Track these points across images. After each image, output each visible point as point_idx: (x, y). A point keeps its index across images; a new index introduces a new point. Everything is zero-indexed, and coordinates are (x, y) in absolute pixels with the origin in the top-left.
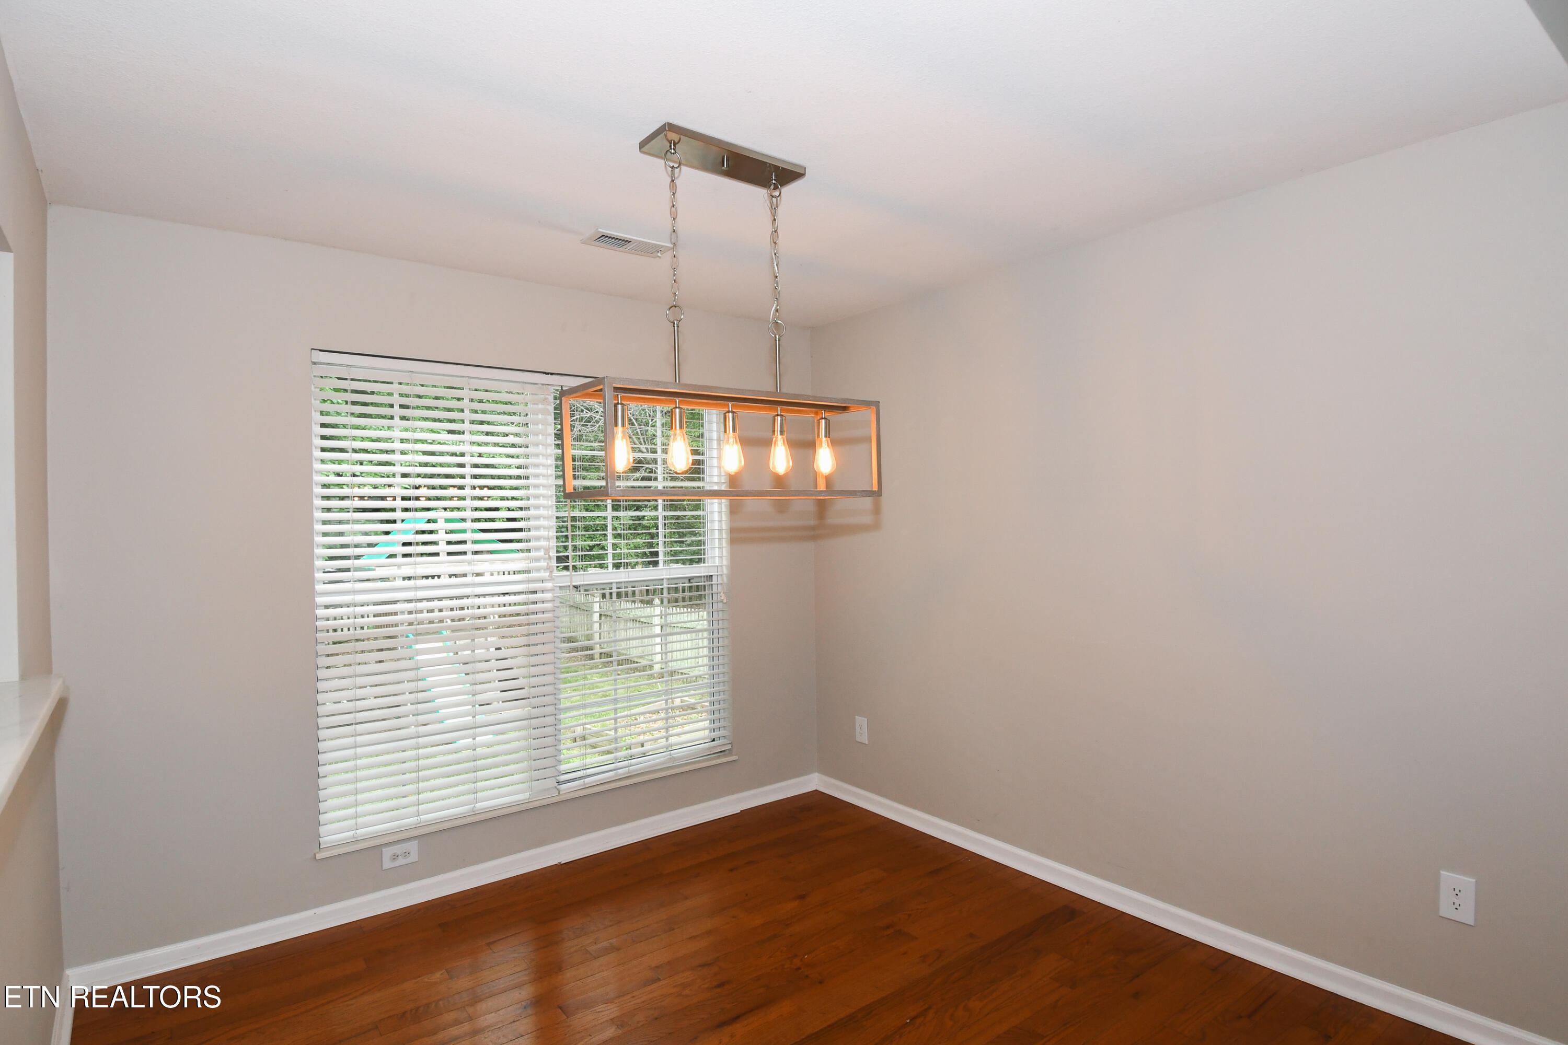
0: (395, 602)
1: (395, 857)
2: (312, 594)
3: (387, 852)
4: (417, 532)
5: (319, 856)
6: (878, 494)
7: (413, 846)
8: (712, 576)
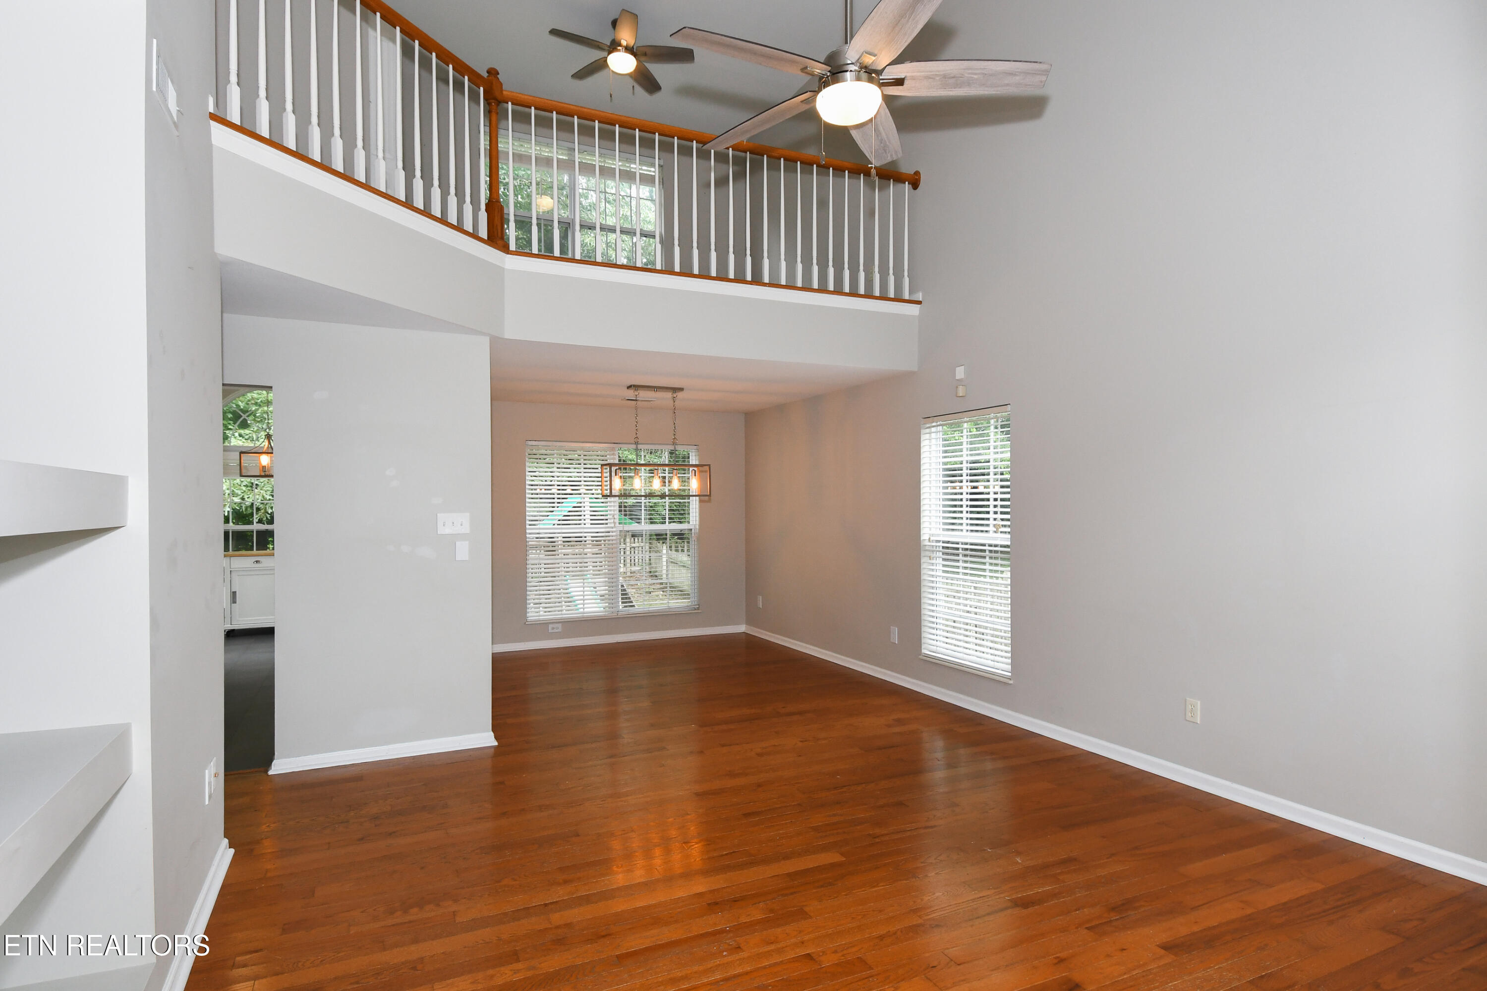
0: (555, 533)
1: (553, 628)
2: (525, 529)
3: (551, 626)
4: (564, 516)
5: (527, 623)
6: (710, 495)
7: (560, 625)
8: (691, 529)
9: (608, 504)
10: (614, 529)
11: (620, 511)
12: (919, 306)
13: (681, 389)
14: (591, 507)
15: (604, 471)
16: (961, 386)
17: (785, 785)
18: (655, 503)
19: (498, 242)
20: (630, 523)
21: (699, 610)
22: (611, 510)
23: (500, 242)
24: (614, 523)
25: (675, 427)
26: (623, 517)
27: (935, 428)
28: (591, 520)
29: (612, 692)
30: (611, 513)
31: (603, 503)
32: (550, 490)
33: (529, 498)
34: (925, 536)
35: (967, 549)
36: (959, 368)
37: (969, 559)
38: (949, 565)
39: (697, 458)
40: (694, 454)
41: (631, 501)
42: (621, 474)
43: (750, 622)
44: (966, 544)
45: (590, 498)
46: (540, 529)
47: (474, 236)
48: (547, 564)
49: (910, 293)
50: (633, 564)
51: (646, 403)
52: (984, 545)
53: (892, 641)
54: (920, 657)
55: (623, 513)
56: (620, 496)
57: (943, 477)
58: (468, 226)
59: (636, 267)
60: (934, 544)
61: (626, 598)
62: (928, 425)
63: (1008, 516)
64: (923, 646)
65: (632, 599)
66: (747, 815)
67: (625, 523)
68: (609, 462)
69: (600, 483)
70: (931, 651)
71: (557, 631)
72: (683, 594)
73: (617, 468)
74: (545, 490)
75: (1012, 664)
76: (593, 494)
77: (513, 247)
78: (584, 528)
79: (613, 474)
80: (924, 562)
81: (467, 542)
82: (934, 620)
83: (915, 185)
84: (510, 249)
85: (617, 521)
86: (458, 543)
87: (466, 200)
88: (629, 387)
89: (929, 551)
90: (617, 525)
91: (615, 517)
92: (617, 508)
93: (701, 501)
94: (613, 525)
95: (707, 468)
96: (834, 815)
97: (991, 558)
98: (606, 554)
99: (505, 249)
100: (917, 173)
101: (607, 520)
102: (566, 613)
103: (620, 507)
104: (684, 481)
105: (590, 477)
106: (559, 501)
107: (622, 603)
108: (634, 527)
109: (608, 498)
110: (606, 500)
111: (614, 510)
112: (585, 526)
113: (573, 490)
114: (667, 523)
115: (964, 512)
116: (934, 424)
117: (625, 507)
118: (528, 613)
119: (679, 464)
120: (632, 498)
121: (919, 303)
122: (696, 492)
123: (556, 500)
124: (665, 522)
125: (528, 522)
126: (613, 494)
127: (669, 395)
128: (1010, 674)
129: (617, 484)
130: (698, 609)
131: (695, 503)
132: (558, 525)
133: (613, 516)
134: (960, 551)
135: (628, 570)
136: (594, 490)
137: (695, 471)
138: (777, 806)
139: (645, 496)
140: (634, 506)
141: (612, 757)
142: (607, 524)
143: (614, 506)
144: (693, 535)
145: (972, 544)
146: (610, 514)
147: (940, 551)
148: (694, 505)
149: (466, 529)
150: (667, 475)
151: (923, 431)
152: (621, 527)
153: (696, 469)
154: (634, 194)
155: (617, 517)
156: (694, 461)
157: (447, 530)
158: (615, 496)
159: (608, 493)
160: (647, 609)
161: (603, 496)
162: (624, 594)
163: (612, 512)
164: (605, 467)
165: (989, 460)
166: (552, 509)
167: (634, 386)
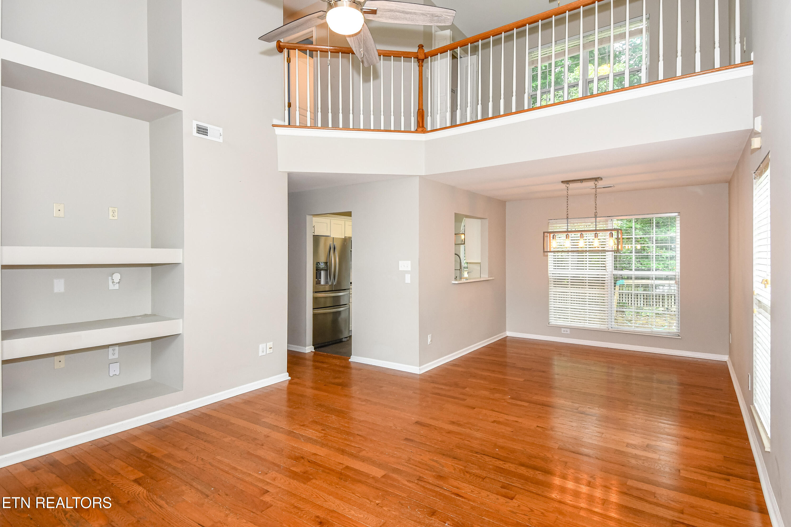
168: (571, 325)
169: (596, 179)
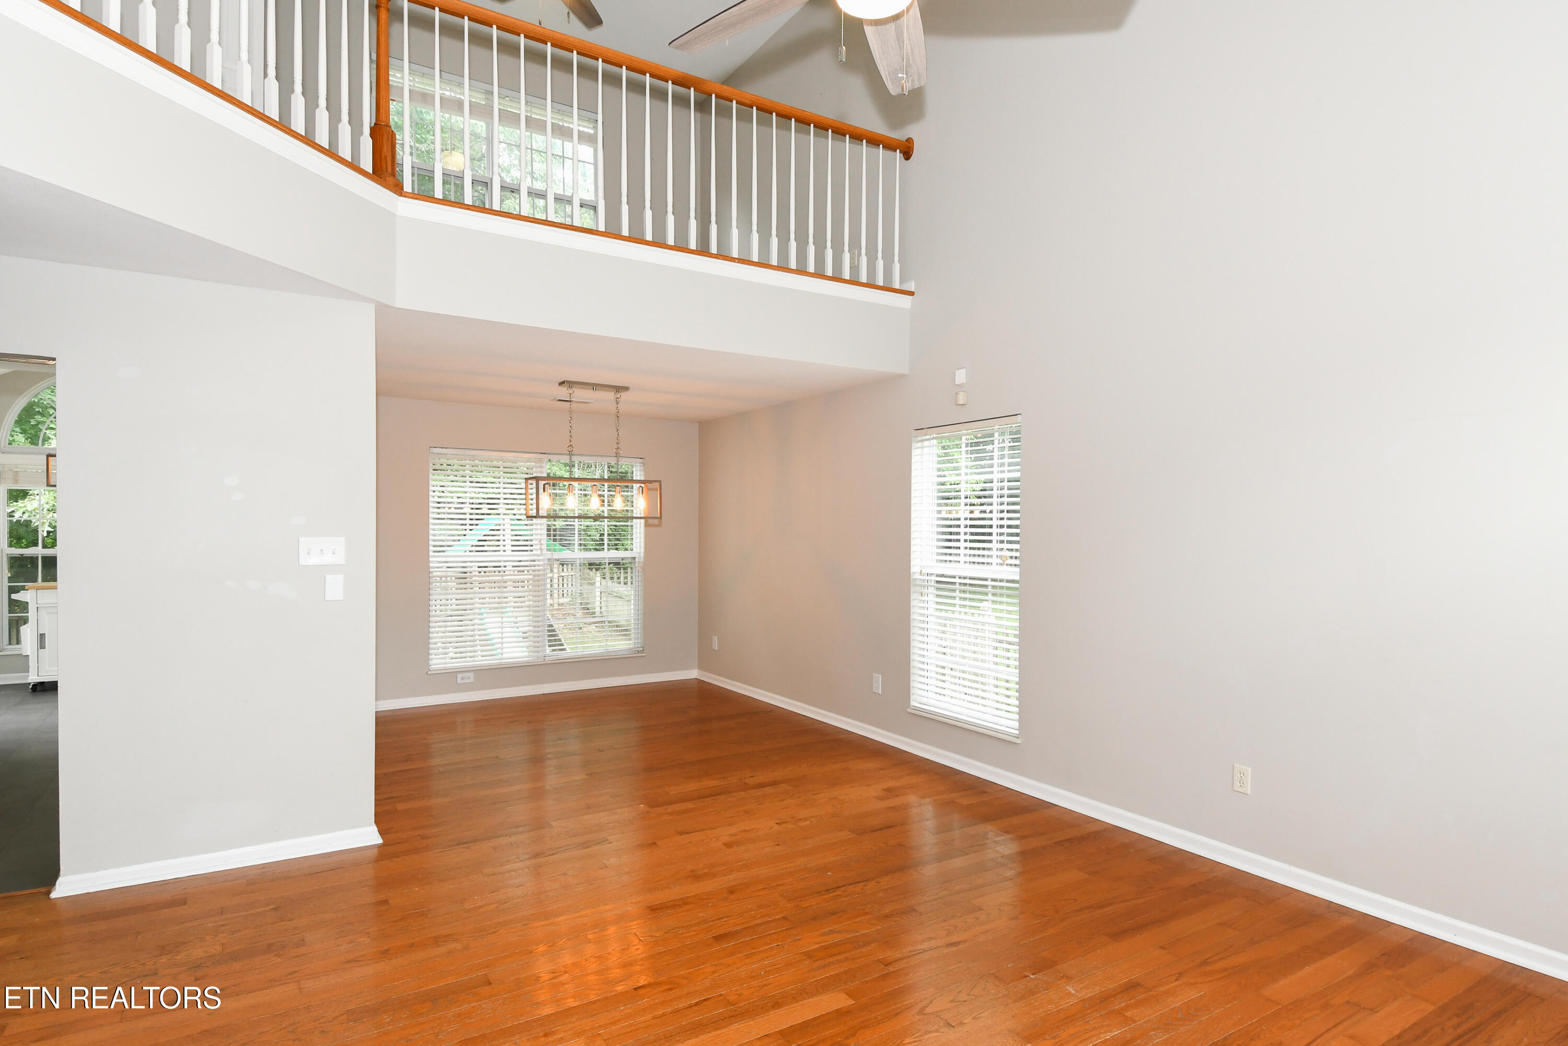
0: (467, 562)
1: (463, 678)
2: (428, 556)
3: (459, 676)
4: (479, 541)
5: (429, 673)
6: (660, 518)
7: (471, 675)
8: (635, 558)
9: (534, 527)
10: (541, 558)
11: (549, 535)
12: (911, 297)
13: (626, 389)
14: (512, 530)
15: (530, 486)
16: (962, 393)
17: (765, 888)
18: (587, 526)
19: (387, 178)
20: (560, 550)
21: (643, 653)
22: (536, 534)
23: (390, 179)
24: (541, 549)
25: (618, 435)
26: (552, 542)
27: (928, 441)
28: (512, 546)
29: (537, 760)
30: (536, 537)
31: (526, 525)
32: (462, 508)
33: (434, 519)
34: (915, 568)
35: (965, 584)
36: (958, 370)
37: (968, 595)
38: (942, 603)
39: (642, 473)
40: (638, 468)
41: (559, 523)
42: (550, 491)
43: (703, 665)
44: (965, 578)
45: (511, 520)
46: (447, 556)
47: (353, 166)
48: (459, 600)
49: (901, 283)
50: (561, 595)
51: (583, 405)
52: (986, 580)
53: (874, 691)
54: (909, 710)
55: (552, 538)
56: (548, 517)
57: (937, 500)
58: (345, 152)
59: (573, 226)
60: (926, 578)
61: (554, 639)
62: (920, 439)
63: (1017, 546)
64: (912, 698)
65: (563, 641)
66: (719, 938)
67: (555, 550)
68: (534, 475)
69: (524, 502)
70: (921, 703)
71: (467, 681)
72: (624, 631)
73: (546, 482)
74: (455, 508)
75: (1020, 721)
76: (515, 515)
77: (407, 187)
78: (503, 556)
79: (541, 490)
80: (914, 599)
81: (342, 576)
82: (925, 667)
83: (907, 155)
84: (404, 190)
85: (544, 547)
86: (329, 578)
87: (342, 118)
88: (562, 383)
89: (921, 586)
90: (545, 552)
91: (542, 542)
92: (545, 532)
93: (647, 525)
94: (539, 552)
95: (656, 485)
96: (832, 932)
97: (994, 595)
98: (530, 587)
99: (397, 188)
100: (910, 140)
101: (532, 546)
102: (481, 660)
103: (549, 530)
104: (628, 500)
105: (511, 494)
106: (472, 522)
107: (550, 646)
108: (565, 554)
109: (534, 519)
110: (531, 522)
111: (541, 535)
112: (504, 553)
113: (489, 509)
114: (606, 549)
115: (962, 541)
116: (928, 437)
117: (555, 530)
118: (432, 660)
119: (620, 480)
120: (561, 520)
121: (911, 293)
122: (640, 514)
123: (468, 522)
124: (604, 549)
125: (431, 548)
126: (540, 515)
127: (611, 395)
128: (1017, 732)
129: (546, 503)
130: (643, 651)
131: (639, 527)
132: (470, 551)
133: (540, 541)
134: (957, 586)
135: (556, 601)
136: (516, 510)
137: (643, 488)
138: (757, 922)
139: (580, 517)
140: (563, 529)
141: (537, 855)
142: (532, 551)
143: (541, 529)
144: (637, 565)
145: (970, 578)
146: (536, 539)
147: (933, 586)
148: (638, 529)
149: (340, 558)
150: (606, 493)
151: (914, 445)
152: (549, 555)
153: (643, 485)
154: (568, 154)
155: (544, 542)
156: (639, 477)
157: (314, 560)
158: (543, 517)
159: (534, 513)
160: (581, 653)
161: (528, 517)
162: (552, 631)
163: (539, 537)
164: (530, 482)
165: (993, 479)
166: (464, 532)
167: (569, 382)
168: (447, 665)
169: (618, 389)
